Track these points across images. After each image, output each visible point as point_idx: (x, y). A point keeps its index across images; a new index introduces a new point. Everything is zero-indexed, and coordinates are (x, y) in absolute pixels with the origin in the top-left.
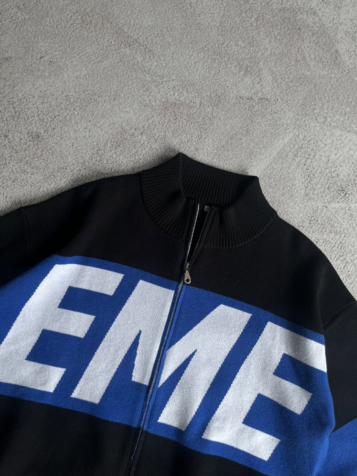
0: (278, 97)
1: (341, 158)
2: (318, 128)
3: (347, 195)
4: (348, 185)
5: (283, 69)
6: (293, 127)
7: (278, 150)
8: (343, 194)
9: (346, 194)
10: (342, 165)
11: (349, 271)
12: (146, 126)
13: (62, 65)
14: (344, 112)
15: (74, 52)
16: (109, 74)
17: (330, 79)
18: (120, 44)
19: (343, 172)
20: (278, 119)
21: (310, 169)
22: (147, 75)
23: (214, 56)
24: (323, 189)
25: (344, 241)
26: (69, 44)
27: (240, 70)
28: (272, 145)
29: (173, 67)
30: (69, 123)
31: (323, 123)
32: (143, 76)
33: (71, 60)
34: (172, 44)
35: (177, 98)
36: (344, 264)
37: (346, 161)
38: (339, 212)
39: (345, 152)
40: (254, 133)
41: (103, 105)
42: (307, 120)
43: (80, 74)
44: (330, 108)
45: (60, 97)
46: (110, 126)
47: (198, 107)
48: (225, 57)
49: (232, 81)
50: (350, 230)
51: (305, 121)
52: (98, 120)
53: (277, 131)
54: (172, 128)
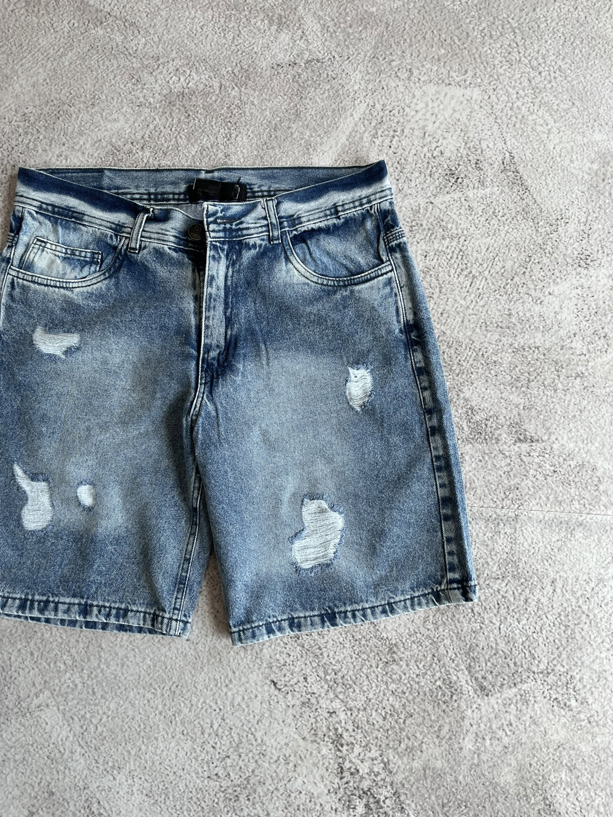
0: (333, 53)
1: (442, 127)
2: (401, 89)
3: (460, 180)
4: (459, 165)
5: (335, 9)
6: (364, 94)
7: (347, 133)
8: (454, 180)
9: (458, 178)
10: (446, 136)
11: (478, 289)
12: (146, 136)
13: (9, 73)
14: (436, 57)
15: (23, 50)
16: (77, 70)
17: (408, 12)
18: (86, 24)
19: (449, 146)
20: (340, 87)
21: (399, 153)
22: (134, 60)
23: (227, 12)
24: (423, 177)
25: (465, 248)
26: (14, 41)
27: (271, 24)
28: (337, 128)
29: (170, 39)
30: (34, 153)
31: (408, 79)
32: (128, 63)
33: (21, 63)
34: (163, 7)
35: (185, 85)
36: (470, 280)
37: (451, 130)
38: (451, 206)
39: (447, 116)
40: (307, 115)
41: (78, 117)
42: (382, 80)
43: (38, 80)
44: (414, 55)
45: (15, 118)
46: (94, 146)
47: (217, 92)
48: (244, 10)
49: (260, 42)
50: (471, 229)
51: (380, 81)
52: (75, 141)
53: (340, 105)
54: (186, 131)
